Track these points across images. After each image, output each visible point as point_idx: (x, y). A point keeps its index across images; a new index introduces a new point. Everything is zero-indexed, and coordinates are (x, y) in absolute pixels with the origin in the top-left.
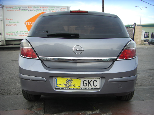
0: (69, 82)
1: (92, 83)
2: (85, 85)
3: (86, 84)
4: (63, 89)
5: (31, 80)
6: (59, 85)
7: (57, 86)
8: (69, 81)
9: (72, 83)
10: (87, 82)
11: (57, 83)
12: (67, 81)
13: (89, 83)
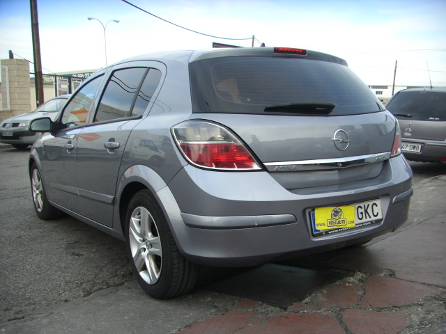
0: (336, 216)
1: (370, 210)
2: (360, 216)
3: (362, 213)
4: (327, 233)
5: (258, 226)
6: (321, 225)
7: (318, 228)
8: (336, 212)
9: (342, 217)
10: (363, 210)
11: (317, 222)
12: (334, 214)
13: (366, 211)
